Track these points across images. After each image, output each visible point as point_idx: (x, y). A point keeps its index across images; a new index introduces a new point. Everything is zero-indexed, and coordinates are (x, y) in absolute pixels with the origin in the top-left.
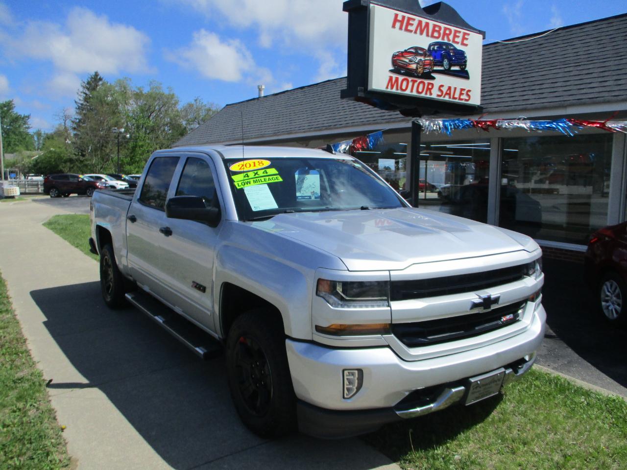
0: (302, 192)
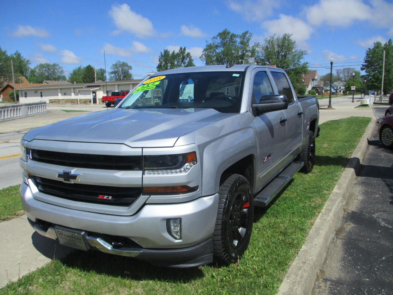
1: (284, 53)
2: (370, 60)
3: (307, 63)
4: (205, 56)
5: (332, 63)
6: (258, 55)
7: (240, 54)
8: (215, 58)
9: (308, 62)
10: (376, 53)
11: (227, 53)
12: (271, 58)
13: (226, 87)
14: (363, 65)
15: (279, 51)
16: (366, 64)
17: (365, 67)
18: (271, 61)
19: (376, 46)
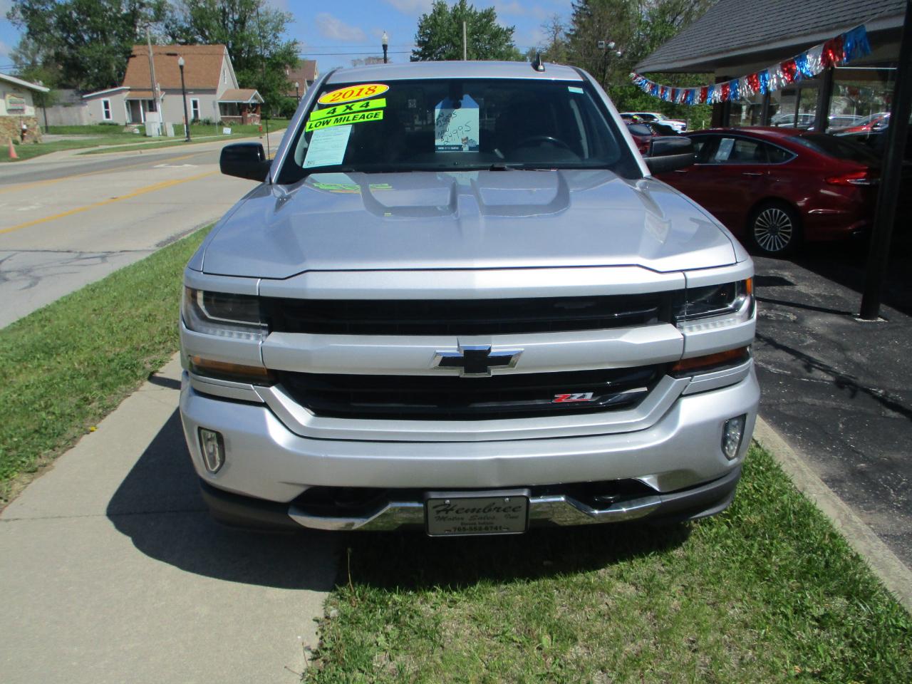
0: (445, 138)
1: (240, 15)
2: (427, 40)
3: (295, 43)
4: (23, 12)
5: (385, 47)
6: (172, 16)
7: (125, 11)
8: (53, 20)
9: (298, 41)
10: (439, 26)
11: (89, 7)
12: (208, 27)
13: (103, 99)
14: (415, 53)
15: (224, 9)
16: (420, 49)
17: (417, 56)
18: (207, 34)
19: (437, 10)
